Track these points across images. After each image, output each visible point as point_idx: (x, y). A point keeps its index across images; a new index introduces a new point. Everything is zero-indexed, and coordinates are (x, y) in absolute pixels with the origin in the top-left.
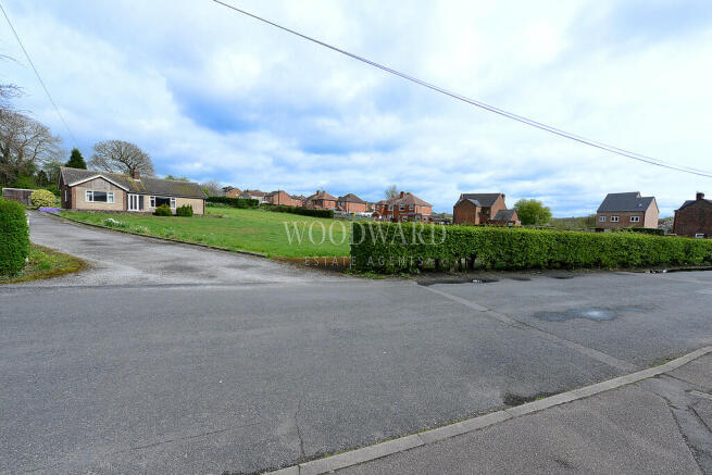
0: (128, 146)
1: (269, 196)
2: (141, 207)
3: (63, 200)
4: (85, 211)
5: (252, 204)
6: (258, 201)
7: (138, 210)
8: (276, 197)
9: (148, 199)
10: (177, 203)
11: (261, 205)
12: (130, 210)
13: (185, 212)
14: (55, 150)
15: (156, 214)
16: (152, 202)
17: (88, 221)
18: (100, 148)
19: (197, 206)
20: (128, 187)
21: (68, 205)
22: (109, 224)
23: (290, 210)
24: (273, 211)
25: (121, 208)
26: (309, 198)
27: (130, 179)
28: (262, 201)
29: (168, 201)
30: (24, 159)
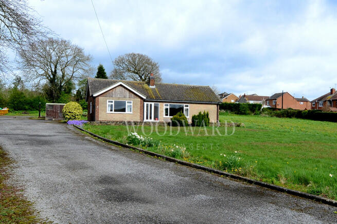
0: (141, 57)
1: (271, 99)
2: (156, 117)
3: (89, 112)
4: (106, 123)
5: (255, 109)
6: (260, 106)
7: (153, 120)
8: (279, 101)
9: (162, 108)
10: (191, 111)
11: (264, 110)
12: (145, 120)
13: (200, 120)
14: (86, 68)
16: (167, 110)
17: (109, 137)
18: (119, 62)
19: (212, 110)
20: (145, 95)
21: (92, 117)
22: (133, 141)
23: (299, 115)
24: (279, 116)
25: (138, 119)
27: (146, 86)
28: (264, 105)
29: (181, 109)
30: (65, 78)
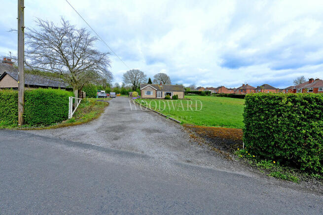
1: (216, 89)
2: (162, 96)
5: (208, 94)
6: (210, 92)
8: (220, 90)
9: (164, 93)
10: (173, 94)
12: (158, 97)
13: (175, 98)
15: (165, 99)
19: (181, 95)
20: (158, 89)
25: (155, 97)
26: (238, 89)
28: (213, 92)
29: (170, 94)
